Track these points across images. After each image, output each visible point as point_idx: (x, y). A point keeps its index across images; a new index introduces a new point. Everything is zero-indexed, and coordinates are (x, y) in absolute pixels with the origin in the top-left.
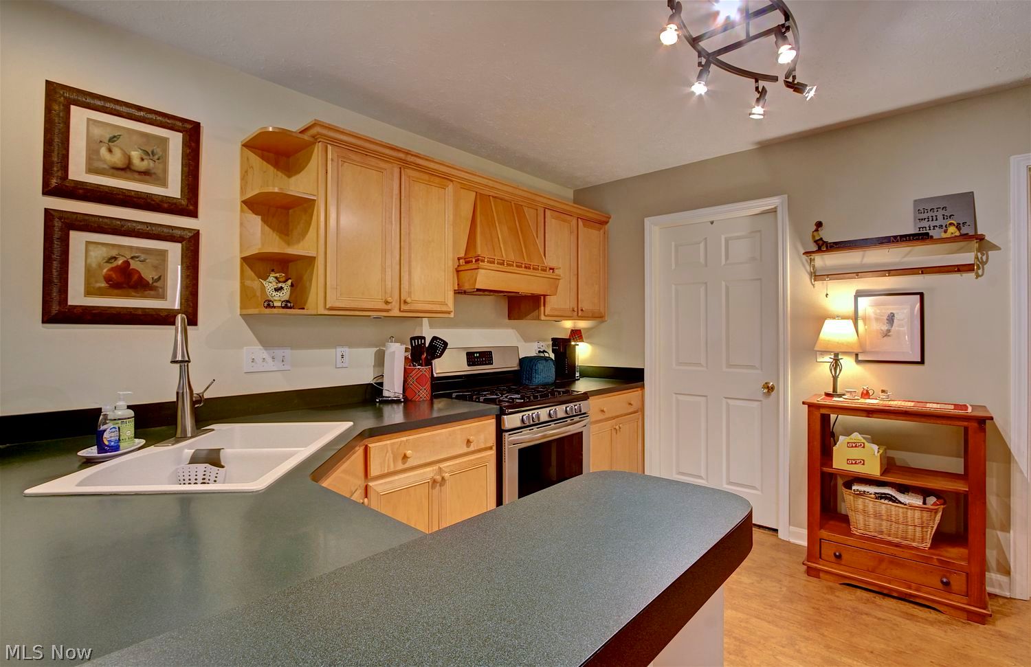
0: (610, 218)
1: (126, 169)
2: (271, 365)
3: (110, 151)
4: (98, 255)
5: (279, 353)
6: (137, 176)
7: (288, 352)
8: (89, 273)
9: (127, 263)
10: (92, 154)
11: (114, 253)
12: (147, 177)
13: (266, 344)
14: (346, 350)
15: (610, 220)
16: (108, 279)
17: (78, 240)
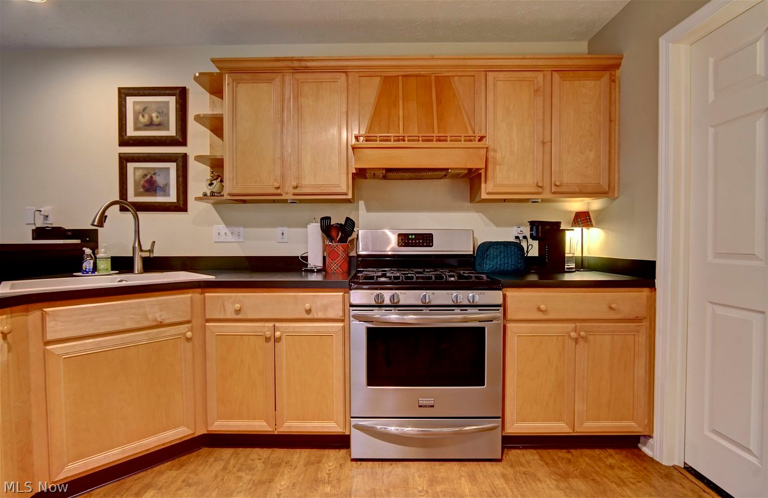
0: (621, 59)
1: (150, 125)
2: (230, 238)
3: (143, 116)
4: (139, 173)
5: (236, 229)
6: (155, 127)
7: (241, 230)
8: (136, 184)
9: (151, 177)
10: (136, 120)
11: (146, 172)
12: (160, 127)
13: (228, 224)
14: (285, 230)
15: (623, 61)
16: (144, 187)
17: (131, 166)
